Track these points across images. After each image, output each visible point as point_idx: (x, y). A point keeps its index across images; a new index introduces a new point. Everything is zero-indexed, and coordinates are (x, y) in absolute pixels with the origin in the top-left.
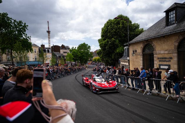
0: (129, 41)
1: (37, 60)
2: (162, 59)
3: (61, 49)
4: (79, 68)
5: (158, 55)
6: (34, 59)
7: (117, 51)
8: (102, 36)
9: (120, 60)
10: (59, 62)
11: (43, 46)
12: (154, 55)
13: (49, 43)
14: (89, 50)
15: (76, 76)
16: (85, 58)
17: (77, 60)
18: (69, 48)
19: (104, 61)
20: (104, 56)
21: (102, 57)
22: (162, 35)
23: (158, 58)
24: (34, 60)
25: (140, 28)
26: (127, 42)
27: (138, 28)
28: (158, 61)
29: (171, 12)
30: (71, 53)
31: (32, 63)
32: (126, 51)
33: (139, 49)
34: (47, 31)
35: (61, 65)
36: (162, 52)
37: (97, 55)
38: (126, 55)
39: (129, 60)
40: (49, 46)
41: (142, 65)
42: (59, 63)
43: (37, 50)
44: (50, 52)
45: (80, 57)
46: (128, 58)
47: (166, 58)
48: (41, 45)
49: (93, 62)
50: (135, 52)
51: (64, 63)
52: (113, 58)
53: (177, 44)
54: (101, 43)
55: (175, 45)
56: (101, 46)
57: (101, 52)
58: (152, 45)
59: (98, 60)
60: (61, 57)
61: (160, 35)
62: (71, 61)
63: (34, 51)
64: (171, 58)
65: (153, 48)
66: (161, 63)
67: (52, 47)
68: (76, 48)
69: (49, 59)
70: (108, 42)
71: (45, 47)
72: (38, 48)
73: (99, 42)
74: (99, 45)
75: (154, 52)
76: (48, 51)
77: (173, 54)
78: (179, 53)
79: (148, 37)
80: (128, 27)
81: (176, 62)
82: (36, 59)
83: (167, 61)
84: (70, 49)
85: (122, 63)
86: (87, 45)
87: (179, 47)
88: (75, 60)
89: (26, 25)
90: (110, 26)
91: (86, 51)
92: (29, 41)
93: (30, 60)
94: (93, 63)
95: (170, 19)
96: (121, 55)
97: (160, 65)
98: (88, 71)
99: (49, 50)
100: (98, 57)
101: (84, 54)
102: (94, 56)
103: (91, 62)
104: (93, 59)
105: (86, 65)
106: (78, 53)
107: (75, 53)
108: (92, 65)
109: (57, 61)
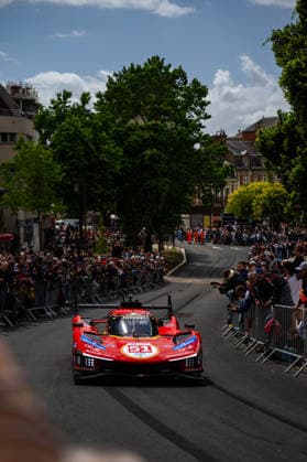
4: (112, 271)
14: (191, 115)
17: (92, 200)
18: (30, 104)
37: (264, 161)
45: (118, 180)
49: (230, 218)
54: (293, 63)
56: (295, 85)
59: (273, 207)
62: (41, 208)
68: (85, 98)
73: (279, 55)
74: (284, 83)
84: (39, 106)
86: (180, 73)
88: (76, 209)
91: (170, 125)
94: (223, 232)
100: (271, 180)
101: (155, 150)
102: (241, 170)
103: (213, 218)
104: (231, 194)
105: (170, 248)
106: (106, 147)
107: (82, 148)
108: (215, 243)
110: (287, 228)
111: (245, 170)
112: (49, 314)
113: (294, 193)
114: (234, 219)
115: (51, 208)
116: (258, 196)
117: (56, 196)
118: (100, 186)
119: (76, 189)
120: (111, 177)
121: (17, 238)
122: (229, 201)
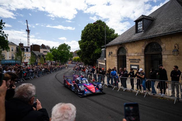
0: (106, 44)
1: (14, 59)
2: (133, 60)
3: (41, 48)
5: (129, 57)
6: (11, 57)
7: (96, 52)
8: (82, 38)
9: (98, 60)
10: (39, 61)
11: (21, 45)
12: (127, 57)
13: (28, 42)
14: (69, 50)
15: (56, 75)
16: (66, 57)
17: (57, 59)
18: (49, 48)
19: (84, 61)
20: (84, 56)
22: (133, 40)
23: (130, 60)
24: (11, 59)
25: (115, 33)
26: (104, 44)
27: (114, 33)
28: (129, 61)
29: (139, 22)
30: (51, 52)
31: (8, 62)
32: (103, 52)
33: (114, 51)
34: (26, 30)
35: (40, 64)
36: (133, 54)
37: (77, 55)
38: (103, 57)
39: (106, 61)
40: (28, 45)
41: (116, 65)
42: (39, 62)
43: (15, 48)
44: (29, 51)
45: (60, 57)
46: (105, 59)
47: (135, 60)
48: (19, 44)
49: (73, 61)
50: (111, 53)
51: (43, 62)
52: (91, 58)
53: (144, 48)
54: (81, 44)
55: (142, 49)
56: (81, 47)
57: (81, 53)
58: (125, 48)
59: (78, 59)
60: (41, 56)
61: (131, 40)
62: (50, 60)
63: (11, 50)
64: (140, 60)
65: (126, 51)
66: (132, 64)
67: (31, 46)
68: (56, 47)
69: (28, 58)
70: (87, 43)
71: (24, 46)
72: (16, 47)
73: (79, 43)
74: (79, 46)
75: (126, 54)
76: (27, 50)
77: (141, 56)
78: (146, 56)
79: (122, 41)
80: (105, 32)
81: (143, 63)
82: (13, 57)
83: (136, 62)
85: (99, 63)
86: (67, 45)
87: (145, 51)
88: (55, 60)
89: (3, 22)
90: (89, 30)
91: (66, 51)
92: (6, 39)
93: (5, 59)
94: (72, 63)
95: (138, 28)
96: (99, 56)
97: (131, 65)
99: (29, 49)
100: (78, 57)
101: (64, 54)
102: (74, 56)
103: (71, 61)
104: (73, 58)
105: (66, 65)
106: (59, 53)
107: (56, 53)
109: (37, 61)
113: (81, 58)
116: (76, 59)
117: (52, 59)
119: (55, 58)
121: (47, 64)
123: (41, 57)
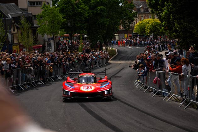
10: (16, 36)
19: (176, 31)
21: (169, 17)
30: (54, 5)
35: (22, 47)
37: (150, 10)
42: (16, 41)
45: (87, 20)
49: (136, 35)
51: (31, 40)
59: (155, 30)
94: (133, 41)
98: (118, 68)
100: (153, 18)
101: (102, 7)
102: (140, 14)
103: (129, 35)
104: (136, 25)
105: (110, 48)
106: (81, 6)
107: (71, 7)
108: (130, 46)
109: (9, 36)
110: (161, 38)
111: (142, 14)
112: (60, 78)
113: (164, 23)
114: (138, 35)
115: (59, 33)
116: (148, 25)
117: (61, 28)
118: (79, 23)
119: (69, 25)
120: (83, 19)
121: (44, 47)
122: (135, 27)
123: (21, 24)
